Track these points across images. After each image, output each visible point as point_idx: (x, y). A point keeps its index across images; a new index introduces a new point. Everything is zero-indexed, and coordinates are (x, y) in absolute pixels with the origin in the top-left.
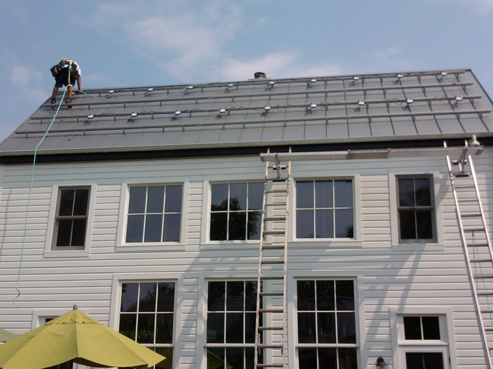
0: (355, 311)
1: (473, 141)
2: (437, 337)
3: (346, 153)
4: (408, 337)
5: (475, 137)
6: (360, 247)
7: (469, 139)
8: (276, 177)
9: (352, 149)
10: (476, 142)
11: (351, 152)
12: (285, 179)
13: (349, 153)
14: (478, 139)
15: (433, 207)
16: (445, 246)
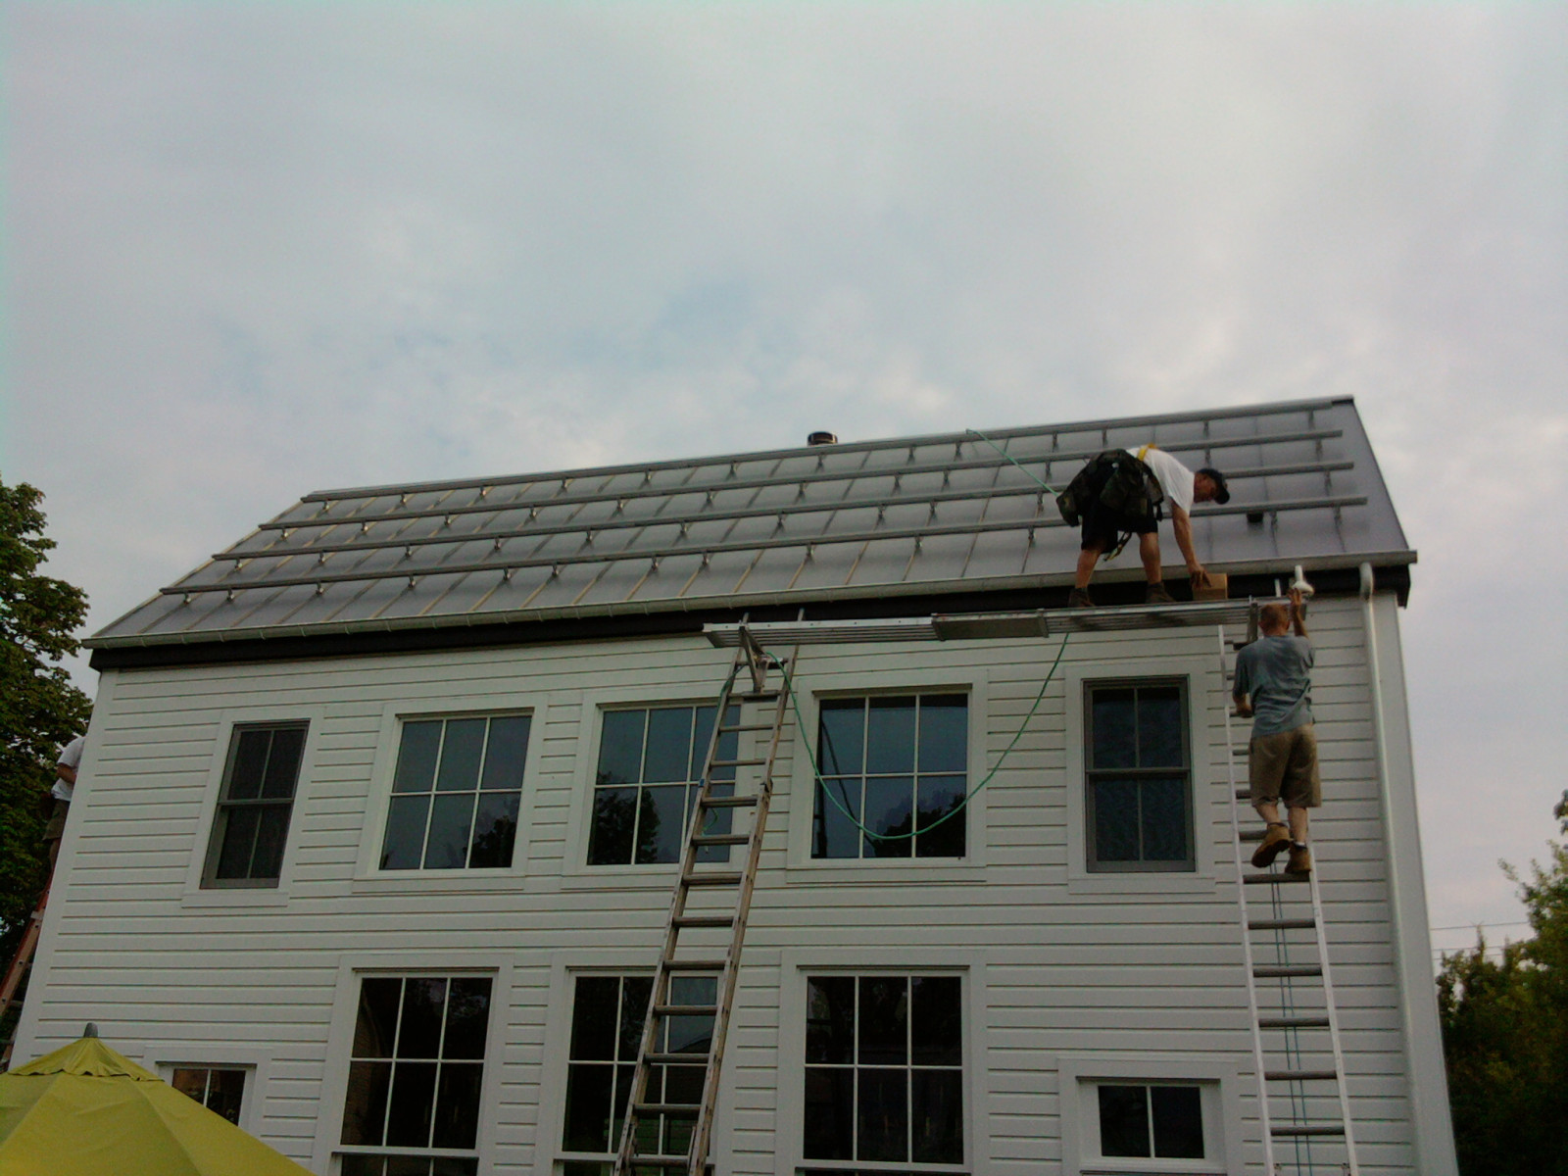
0: (963, 1068)
1: (1295, 581)
2: (1196, 1150)
3: (927, 621)
4: (1110, 1147)
5: (1299, 570)
6: (982, 883)
7: (1287, 577)
8: (752, 689)
9: (942, 612)
10: (1301, 584)
11: (940, 620)
12: (773, 693)
13: (933, 623)
14: (1309, 576)
15: (1187, 768)
16: (1217, 880)
